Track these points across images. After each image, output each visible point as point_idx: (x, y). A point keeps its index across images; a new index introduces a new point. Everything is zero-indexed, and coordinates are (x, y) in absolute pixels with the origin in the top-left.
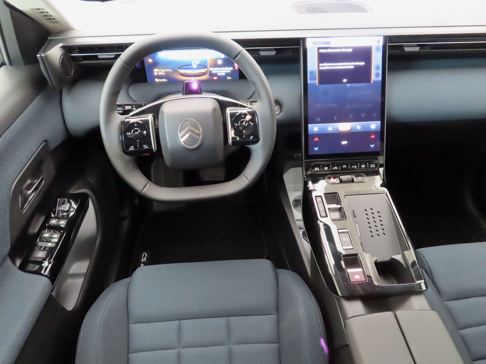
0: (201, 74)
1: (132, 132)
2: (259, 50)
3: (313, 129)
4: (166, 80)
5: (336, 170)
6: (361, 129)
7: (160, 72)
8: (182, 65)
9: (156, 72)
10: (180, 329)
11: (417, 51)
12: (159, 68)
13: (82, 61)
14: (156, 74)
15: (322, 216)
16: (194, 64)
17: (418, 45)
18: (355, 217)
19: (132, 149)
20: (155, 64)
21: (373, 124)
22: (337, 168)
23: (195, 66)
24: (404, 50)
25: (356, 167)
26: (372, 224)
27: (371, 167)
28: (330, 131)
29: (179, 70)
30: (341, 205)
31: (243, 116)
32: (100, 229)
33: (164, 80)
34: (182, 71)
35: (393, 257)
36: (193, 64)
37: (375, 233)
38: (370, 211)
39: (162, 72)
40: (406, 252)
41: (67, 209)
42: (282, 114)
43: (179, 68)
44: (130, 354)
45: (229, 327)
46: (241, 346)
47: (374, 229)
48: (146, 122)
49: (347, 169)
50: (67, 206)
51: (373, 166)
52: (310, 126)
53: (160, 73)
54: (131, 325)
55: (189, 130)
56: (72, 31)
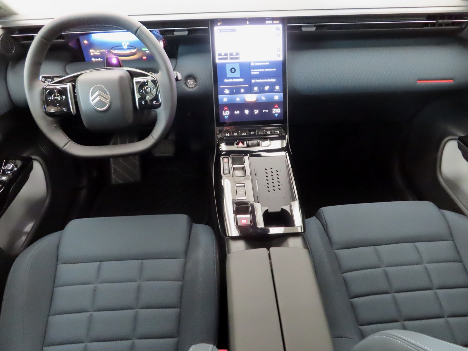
0: (132, 54)
1: (52, 97)
2: (174, 30)
3: (222, 99)
4: (102, 60)
5: (244, 136)
6: (266, 99)
7: (95, 52)
8: (114, 46)
9: (92, 52)
10: (99, 268)
11: (313, 32)
12: (94, 49)
13: (22, 41)
14: (92, 54)
15: (225, 173)
16: (125, 45)
17: (315, 26)
18: (256, 175)
19: (53, 111)
20: (91, 45)
21: (276, 95)
22: (245, 134)
23: (125, 47)
24: (302, 31)
25: (262, 134)
26: (270, 181)
27: (276, 133)
28: (238, 101)
29: (112, 51)
30: (244, 165)
31: (146, 83)
32: (50, 192)
33: (100, 59)
34: (115, 52)
35: (283, 207)
36: (123, 45)
37: (271, 189)
38: (269, 171)
39: (97, 52)
40: (293, 203)
41: (10, 168)
42: (196, 87)
43: (112, 49)
44: (55, 288)
45: (141, 268)
46: (149, 282)
47: (271, 185)
48: (65, 89)
49: (254, 135)
50: (10, 166)
51: (278, 132)
52: (220, 96)
53: (95, 54)
54: (59, 265)
55: (99, 95)
56: (16, 15)
